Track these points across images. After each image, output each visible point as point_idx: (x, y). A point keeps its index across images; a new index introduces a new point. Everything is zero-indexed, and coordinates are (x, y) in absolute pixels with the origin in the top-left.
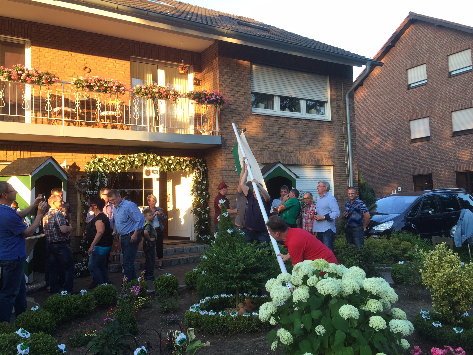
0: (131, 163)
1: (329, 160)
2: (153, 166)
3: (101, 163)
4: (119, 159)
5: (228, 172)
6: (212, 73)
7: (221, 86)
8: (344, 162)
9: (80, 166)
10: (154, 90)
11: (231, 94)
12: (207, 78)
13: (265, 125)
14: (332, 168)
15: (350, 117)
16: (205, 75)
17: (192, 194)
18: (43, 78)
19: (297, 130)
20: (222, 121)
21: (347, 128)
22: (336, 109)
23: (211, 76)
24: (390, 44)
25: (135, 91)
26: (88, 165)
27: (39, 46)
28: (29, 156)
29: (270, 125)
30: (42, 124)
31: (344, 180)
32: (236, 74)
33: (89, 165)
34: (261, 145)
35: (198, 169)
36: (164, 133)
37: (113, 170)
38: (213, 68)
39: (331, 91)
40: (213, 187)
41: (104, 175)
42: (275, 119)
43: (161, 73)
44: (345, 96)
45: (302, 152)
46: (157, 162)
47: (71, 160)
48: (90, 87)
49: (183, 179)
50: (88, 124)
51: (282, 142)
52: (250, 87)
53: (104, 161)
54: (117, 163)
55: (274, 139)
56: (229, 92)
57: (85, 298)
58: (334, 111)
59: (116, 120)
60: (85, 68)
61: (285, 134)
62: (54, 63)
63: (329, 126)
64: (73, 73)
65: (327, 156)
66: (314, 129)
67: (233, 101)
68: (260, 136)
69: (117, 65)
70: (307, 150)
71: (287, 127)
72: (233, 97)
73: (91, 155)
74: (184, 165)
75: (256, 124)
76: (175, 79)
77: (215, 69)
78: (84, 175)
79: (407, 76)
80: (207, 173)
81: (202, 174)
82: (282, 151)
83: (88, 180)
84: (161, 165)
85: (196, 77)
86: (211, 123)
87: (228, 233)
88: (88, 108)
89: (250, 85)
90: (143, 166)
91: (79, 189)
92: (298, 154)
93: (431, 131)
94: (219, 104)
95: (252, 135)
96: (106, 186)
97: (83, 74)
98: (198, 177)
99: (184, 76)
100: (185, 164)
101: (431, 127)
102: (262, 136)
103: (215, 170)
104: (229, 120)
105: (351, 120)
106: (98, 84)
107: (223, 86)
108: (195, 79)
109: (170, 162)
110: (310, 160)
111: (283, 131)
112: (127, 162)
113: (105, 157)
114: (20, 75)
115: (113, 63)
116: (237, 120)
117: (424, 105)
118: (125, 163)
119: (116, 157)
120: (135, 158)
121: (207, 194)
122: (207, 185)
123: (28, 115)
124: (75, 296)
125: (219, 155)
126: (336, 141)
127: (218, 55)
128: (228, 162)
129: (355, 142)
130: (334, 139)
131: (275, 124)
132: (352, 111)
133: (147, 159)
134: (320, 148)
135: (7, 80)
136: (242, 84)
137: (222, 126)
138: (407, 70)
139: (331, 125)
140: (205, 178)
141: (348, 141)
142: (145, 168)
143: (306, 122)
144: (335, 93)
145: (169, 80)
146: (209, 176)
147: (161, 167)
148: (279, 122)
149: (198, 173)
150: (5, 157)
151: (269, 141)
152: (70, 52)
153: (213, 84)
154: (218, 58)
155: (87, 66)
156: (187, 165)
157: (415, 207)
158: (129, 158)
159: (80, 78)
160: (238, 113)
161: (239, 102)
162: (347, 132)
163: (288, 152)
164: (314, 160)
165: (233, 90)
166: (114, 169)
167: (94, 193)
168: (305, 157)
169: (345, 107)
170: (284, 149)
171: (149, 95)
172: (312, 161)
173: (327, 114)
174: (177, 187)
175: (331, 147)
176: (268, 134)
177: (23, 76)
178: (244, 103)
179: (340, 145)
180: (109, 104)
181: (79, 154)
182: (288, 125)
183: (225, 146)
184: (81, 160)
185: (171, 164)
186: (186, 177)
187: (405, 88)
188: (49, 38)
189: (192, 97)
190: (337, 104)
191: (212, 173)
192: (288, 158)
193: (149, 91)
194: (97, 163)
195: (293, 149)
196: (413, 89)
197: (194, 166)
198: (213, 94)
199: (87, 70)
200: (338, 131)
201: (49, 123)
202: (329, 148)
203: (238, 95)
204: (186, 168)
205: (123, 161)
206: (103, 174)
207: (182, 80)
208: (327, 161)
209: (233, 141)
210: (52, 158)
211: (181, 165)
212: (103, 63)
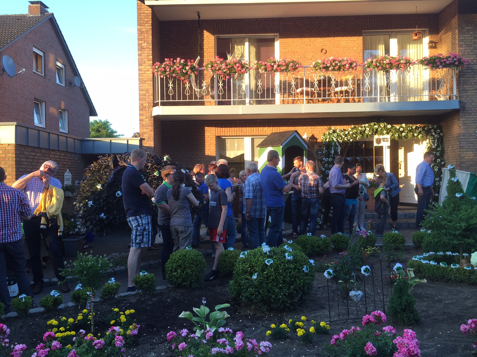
0: (362, 133)
2: (383, 134)
3: (335, 134)
4: (351, 130)
5: (468, 137)
6: (451, 33)
7: (460, 46)
9: (317, 137)
10: (385, 62)
11: (473, 53)
12: (445, 40)
16: (442, 36)
18: (289, 66)
20: (461, 84)
23: (449, 37)
25: (366, 66)
26: (324, 136)
27: (286, 38)
28: (278, 131)
30: (288, 104)
35: (432, 135)
36: (395, 102)
38: (452, 27)
40: (449, 154)
41: (338, 145)
43: (394, 43)
46: (388, 130)
47: (310, 132)
48: (326, 68)
49: (415, 146)
50: (324, 101)
53: (338, 132)
54: (349, 133)
56: (470, 51)
57: (324, 241)
59: (349, 94)
60: (322, 50)
62: (297, 50)
64: (312, 57)
69: (350, 42)
73: (326, 127)
76: (408, 45)
77: (454, 29)
78: (321, 144)
80: (442, 140)
81: (436, 140)
83: (324, 149)
84: (391, 133)
85: (432, 40)
86: (448, 86)
87: (456, 197)
88: (324, 86)
90: (373, 135)
91: (317, 157)
94: (457, 66)
97: (320, 56)
98: (432, 144)
99: (419, 41)
100: (417, 131)
103: (451, 136)
104: (469, 81)
106: (333, 64)
107: (463, 46)
108: (431, 42)
109: (401, 129)
112: (359, 131)
113: (339, 128)
114: (273, 66)
118: (356, 133)
119: (349, 128)
120: (366, 128)
121: (442, 161)
122: (442, 152)
123: (278, 97)
124: (316, 238)
125: (456, 120)
127: (457, 13)
128: (467, 127)
133: (378, 128)
135: (264, 71)
137: (461, 89)
140: (440, 145)
142: (376, 137)
145: (402, 47)
146: (444, 143)
147: (392, 135)
149: (432, 140)
152: (309, 38)
153: (451, 45)
154: (457, 16)
155: (324, 47)
156: (420, 133)
158: (360, 128)
159: (318, 61)
165: (475, 48)
166: (346, 139)
167: (330, 160)
171: (380, 67)
174: (409, 154)
177: (275, 66)
180: (343, 80)
181: (317, 127)
183: (463, 110)
184: (319, 132)
185: (402, 132)
186: (419, 144)
188: (293, 30)
189: (426, 62)
191: (448, 140)
193: (380, 63)
194: (331, 134)
197: (427, 133)
198: (449, 57)
199: (324, 51)
201: (293, 103)
204: (418, 135)
205: (355, 131)
206: (337, 143)
207: (416, 45)
209: (473, 104)
210: (296, 132)
211: (413, 132)
212: (337, 42)
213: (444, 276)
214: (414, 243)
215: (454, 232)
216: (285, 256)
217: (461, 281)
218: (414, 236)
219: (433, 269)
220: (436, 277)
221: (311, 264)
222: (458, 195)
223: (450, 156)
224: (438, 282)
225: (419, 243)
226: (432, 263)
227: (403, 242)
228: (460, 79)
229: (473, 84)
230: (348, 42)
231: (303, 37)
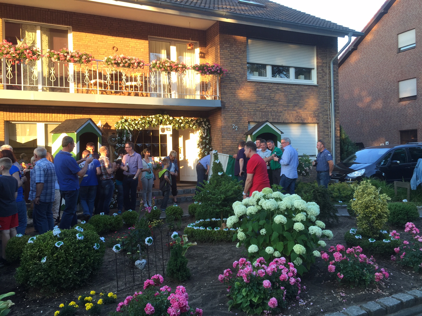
0: (150, 123)
1: (314, 119)
2: (167, 125)
3: (127, 123)
4: (140, 120)
5: (227, 129)
6: (214, 48)
7: (221, 58)
8: (327, 120)
9: (111, 125)
10: (166, 65)
11: (230, 65)
12: (211, 52)
13: (258, 90)
14: (316, 126)
15: (334, 81)
16: (209, 49)
17: (198, 147)
18: (82, 58)
19: (286, 93)
20: (222, 88)
21: (331, 91)
22: (321, 75)
23: (214, 50)
24: (383, 11)
25: (152, 66)
26: (117, 124)
27: (79, 32)
28: (73, 118)
29: (263, 90)
30: (82, 93)
31: (327, 135)
32: (234, 48)
34: (255, 107)
35: (203, 127)
36: (176, 99)
37: (136, 128)
38: (215, 43)
39: (317, 58)
40: (215, 141)
41: (129, 132)
42: (267, 85)
43: (173, 49)
44: (330, 63)
45: (290, 112)
46: (170, 121)
47: (104, 120)
48: (118, 64)
49: (191, 135)
50: (116, 93)
51: (272, 104)
52: (246, 59)
53: (129, 121)
54: (139, 122)
55: (266, 102)
56: (228, 63)
57: (116, 219)
58: (319, 76)
59: (138, 88)
60: (114, 47)
61: (276, 97)
62: (90, 44)
63: (315, 90)
64: (104, 52)
65: (312, 115)
66: (301, 93)
67: (231, 71)
68: (253, 99)
69: (138, 44)
70: (294, 110)
71: (277, 91)
72: (231, 67)
73: (119, 116)
75: (251, 90)
76: (184, 53)
77: (217, 44)
78: (114, 132)
79: (398, 40)
80: (210, 130)
81: (206, 131)
82: (273, 111)
83: (117, 136)
84: (173, 124)
85: (202, 51)
86: (213, 89)
87: (218, 175)
88: (116, 79)
89: (246, 57)
90: (159, 125)
91: (111, 143)
92: (286, 114)
93: (418, 91)
94: (219, 74)
95: (247, 99)
97: (112, 53)
98: (203, 134)
99: (192, 50)
100: (192, 123)
101: (417, 87)
102: (256, 99)
103: (216, 128)
104: (227, 86)
105: (334, 84)
106: (124, 61)
107: (223, 58)
108: (201, 53)
109: (180, 121)
110: (297, 119)
111: (274, 95)
112: (147, 121)
113: (130, 118)
114: (66, 56)
115: (135, 43)
116: (235, 87)
117: (413, 67)
118: (145, 122)
119: (138, 118)
120: (153, 118)
121: (210, 147)
122: (210, 140)
123: (72, 86)
124: (108, 216)
125: (219, 116)
126: (320, 102)
127: (219, 33)
128: (226, 121)
129: (338, 103)
130: (319, 100)
131: (267, 89)
132: (336, 76)
133: (162, 119)
134: (306, 109)
135: (56, 60)
136: (239, 56)
137: (222, 92)
138: (398, 34)
139: (316, 88)
140: (209, 134)
141: (331, 102)
142: (161, 126)
143: (294, 87)
144: (321, 61)
145: (180, 53)
146: (211, 133)
147: (174, 126)
148: (271, 87)
149: (203, 130)
151: (261, 103)
152: (102, 35)
153: (215, 57)
154: (219, 35)
155: (115, 45)
156: (194, 124)
158: (148, 119)
159: (110, 57)
160: (235, 81)
161: (237, 72)
162: (331, 95)
163: (277, 112)
164: (300, 119)
165: (231, 62)
168: (293, 116)
169: (330, 72)
170: (274, 110)
171: (163, 69)
172: (299, 119)
173: (314, 80)
174: (186, 141)
175: (316, 107)
176: (261, 98)
177: (68, 57)
178: (240, 72)
179: (324, 106)
181: (110, 116)
182: (278, 89)
183: (224, 108)
184: (112, 121)
186: (194, 133)
187: (396, 51)
188: (86, 25)
189: (197, 68)
190: (322, 70)
191: (214, 130)
192: (278, 117)
193: (162, 65)
194: (123, 123)
195: (282, 110)
196: (403, 53)
197: (199, 125)
198: (214, 66)
199: (115, 49)
200: (323, 94)
201: (87, 93)
202: (314, 108)
203: (236, 66)
204: (193, 126)
205: (143, 121)
206: (128, 131)
207: (190, 54)
208: (312, 119)
209: (231, 104)
210: (91, 119)
211: (189, 124)
212: (127, 42)
213: (210, 238)
214: (190, 213)
215: (216, 203)
216: (76, 237)
217: (222, 241)
218: (190, 208)
219: (202, 233)
220: (204, 240)
221: (102, 241)
222: (220, 174)
223: (215, 143)
224: (205, 244)
225: (193, 213)
226: (201, 228)
227: (181, 213)
228: (222, 84)
229: (230, 88)
230: (136, 43)
231: (95, 33)
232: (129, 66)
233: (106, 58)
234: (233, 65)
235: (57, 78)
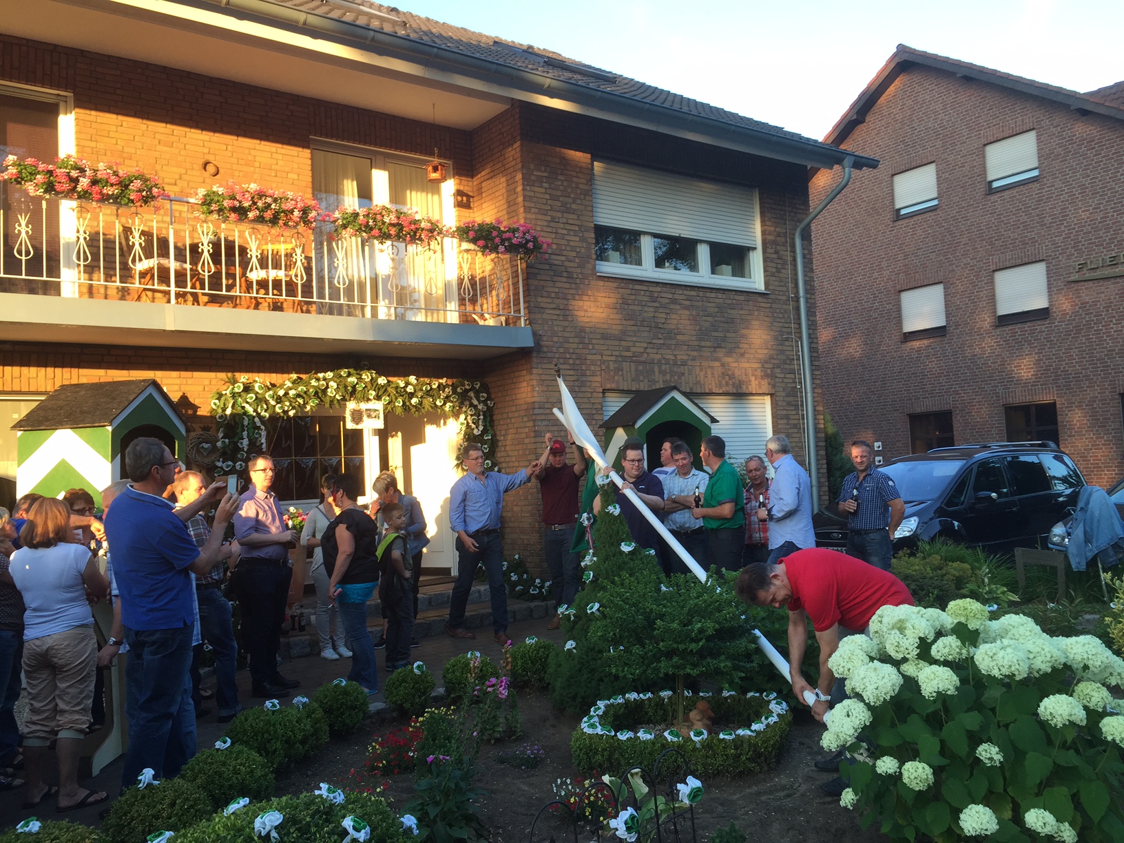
0: (320, 393)
1: (763, 382)
2: (369, 400)
3: (249, 395)
4: (290, 385)
5: (548, 411)
6: (503, 179)
7: (527, 210)
8: (793, 385)
9: (196, 402)
11: (550, 230)
12: (490, 192)
13: (625, 302)
14: (768, 400)
15: (806, 282)
16: (484, 184)
17: (457, 466)
19: (694, 313)
20: (532, 293)
21: (798, 309)
22: (774, 265)
23: (501, 186)
24: (855, 117)
25: (340, 222)
26: (219, 399)
27: (96, 109)
28: (74, 381)
29: (636, 302)
31: (795, 426)
32: (560, 183)
33: (223, 399)
34: (617, 348)
35: (471, 405)
36: (389, 320)
37: (278, 410)
38: (507, 167)
39: (763, 222)
40: (508, 448)
41: (259, 424)
42: (645, 288)
43: (380, 179)
44: (794, 234)
45: (705, 364)
46: (379, 389)
47: (176, 388)
48: (241, 212)
49: (430, 430)
50: (215, 300)
51: (662, 342)
52: (590, 214)
53: (257, 389)
54: (288, 394)
55: (645, 334)
56: (545, 224)
58: (770, 269)
60: (206, 165)
61: (669, 321)
63: (762, 305)
64: (177, 177)
65: (759, 373)
66: (729, 311)
67: (554, 246)
68: (614, 327)
69: (280, 157)
70: (717, 359)
71: (672, 306)
72: (554, 236)
73: (222, 375)
74: (439, 398)
75: (607, 300)
76: (408, 192)
77: (512, 170)
78: (211, 422)
79: (892, 190)
80: (491, 416)
81: (482, 417)
82: (663, 362)
83: (221, 435)
84: (388, 398)
85: (462, 188)
87: (622, 553)
89: (591, 209)
90: (346, 400)
91: (199, 458)
92: (698, 369)
93: (948, 315)
94: (528, 252)
95: (597, 325)
96: (264, 450)
97: (201, 180)
98: (473, 426)
99: (433, 187)
100: (443, 395)
101: (947, 306)
102: (620, 327)
103: (514, 408)
104: (546, 289)
105: (807, 292)
107: (533, 210)
108: (459, 193)
109: (410, 389)
110: (724, 382)
111: (663, 315)
112: (311, 390)
113: (260, 380)
114: (76, 180)
115: (272, 153)
116: (564, 291)
117: (933, 256)
118: (305, 393)
119: (286, 381)
120: (329, 381)
122: (494, 444)
125: (525, 373)
126: (776, 338)
127: (519, 138)
128: (545, 389)
129: (815, 341)
130: (772, 333)
131: (646, 299)
132: (807, 269)
133: (357, 383)
134: (742, 355)
135: (40, 192)
136: (574, 206)
137: (533, 304)
138: (893, 175)
139: (765, 300)
140: (489, 428)
141: (801, 338)
142: (351, 405)
143: (713, 295)
144: (772, 229)
145: (397, 194)
146: (496, 423)
147: (389, 403)
148: (656, 295)
149: (471, 415)
150: (16, 381)
151: (635, 339)
153: (505, 206)
154: (518, 144)
155: (211, 158)
156: (447, 399)
157: (959, 485)
158: (314, 383)
159: (215, 189)
160: (565, 274)
161: (568, 249)
162: (799, 318)
163: (675, 364)
164: (731, 382)
165: (553, 220)
166: (280, 408)
167: (238, 468)
168: (713, 374)
169: (794, 260)
170: (667, 357)
171: (376, 232)
172: (727, 384)
173: (756, 278)
174: (414, 449)
175: (766, 351)
176: (633, 323)
177: (84, 182)
178: (578, 250)
179: (785, 348)
180: (266, 252)
181: (196, 374)
182: (674, 301)
183: (539, 351)
184: (201, 388)
185: (411, 395)
186: (438, 425)
187: (889, 216)
188: (118, 91)
189: (471, 235)
190: (776, 252)
191: (505, 416)
192: (676, 378)
193: (375, 220)
194: (239, 394)
195: (685, 357)
196: (907, 221)
197: (463, 399)
199: (211, 169)
200: (781, 315)
201: (123, 298)
202: (763, 353)
203: (565, 232)
204: (445, 404)
205: (301, 388)
206: (257, 420)
207: (424, 194)
208: (759, 383)
209: (555, 339)
210: (155, 384)
211: (432, 396)
212: (247, 151)
222: (626, 548)
228: (531, 281)
229: (553, 295)
230: (274, 156)
232: (274, 221)
233: (202, 192)
234: (560, 231)
235: (38, 250)
